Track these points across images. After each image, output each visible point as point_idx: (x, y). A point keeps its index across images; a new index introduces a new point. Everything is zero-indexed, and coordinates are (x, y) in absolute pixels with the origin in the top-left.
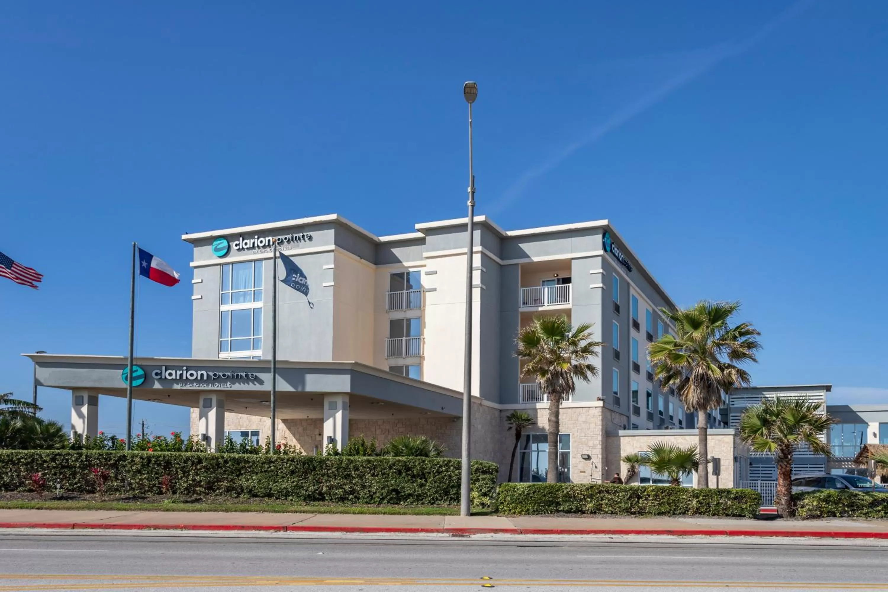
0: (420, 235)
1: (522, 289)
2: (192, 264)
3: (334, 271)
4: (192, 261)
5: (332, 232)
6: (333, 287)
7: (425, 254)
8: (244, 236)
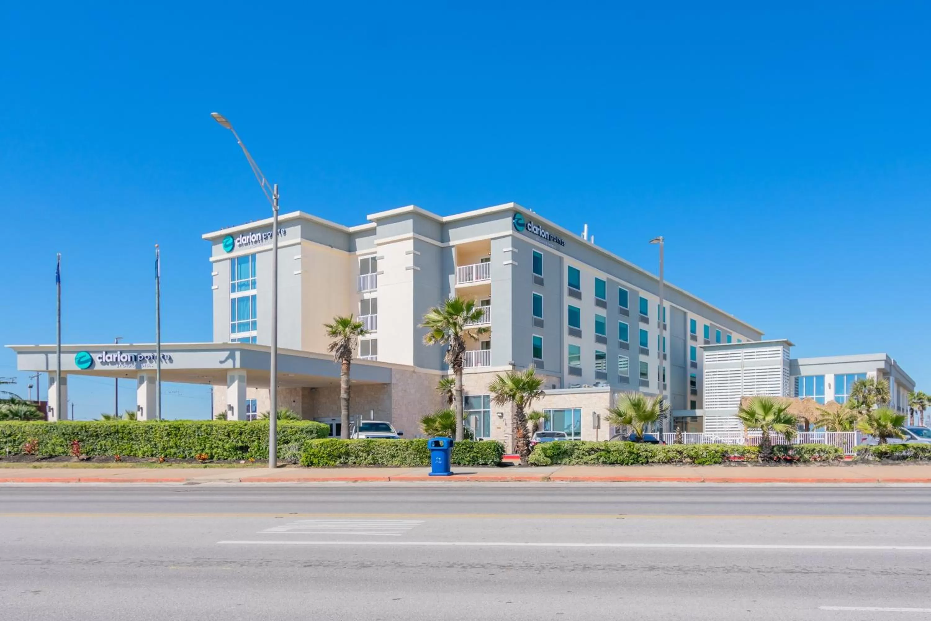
0: (374, 225)
1: (458, 268)
2: (211, 259)
3: (302, 261)
4: (211, 256)
5: (299, 228)
6: (300, 275)
7: (376, 242)
8: (243, 233)
